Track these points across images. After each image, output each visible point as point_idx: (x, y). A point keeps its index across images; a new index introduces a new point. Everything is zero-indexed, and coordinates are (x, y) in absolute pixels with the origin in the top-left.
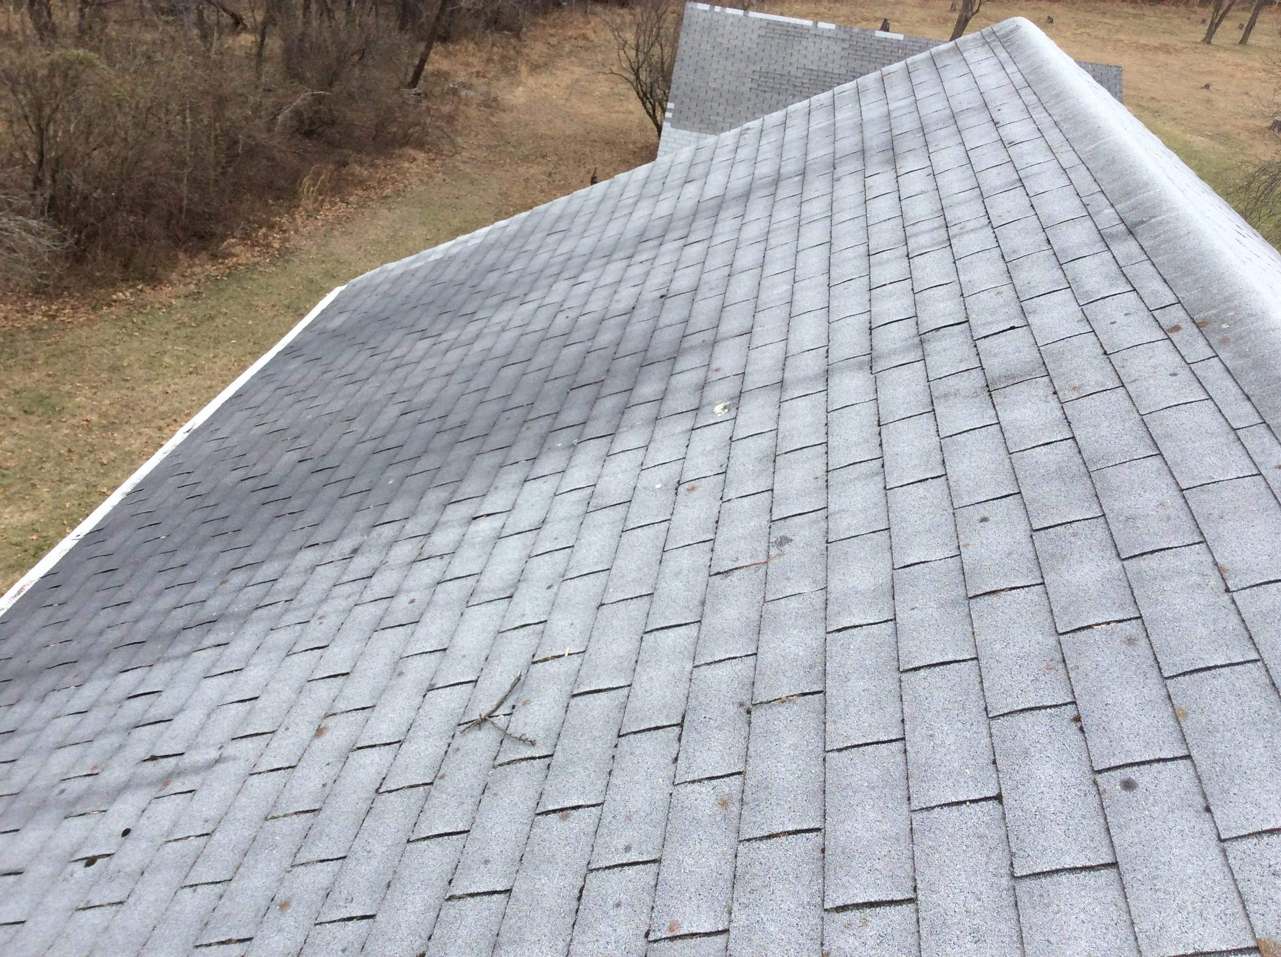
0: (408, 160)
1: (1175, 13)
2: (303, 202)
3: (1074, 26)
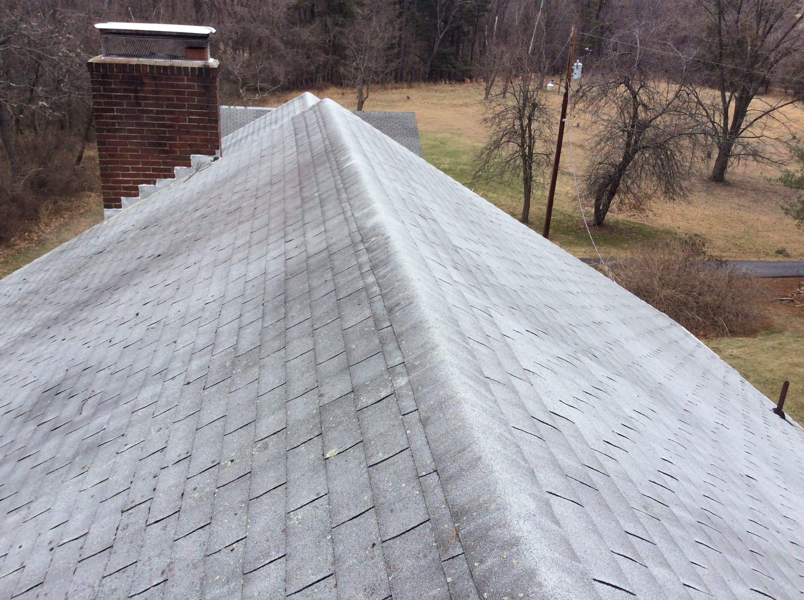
0: (87, 197)
1: (472, 87)
2: (42, 220)
3: (421, 99)
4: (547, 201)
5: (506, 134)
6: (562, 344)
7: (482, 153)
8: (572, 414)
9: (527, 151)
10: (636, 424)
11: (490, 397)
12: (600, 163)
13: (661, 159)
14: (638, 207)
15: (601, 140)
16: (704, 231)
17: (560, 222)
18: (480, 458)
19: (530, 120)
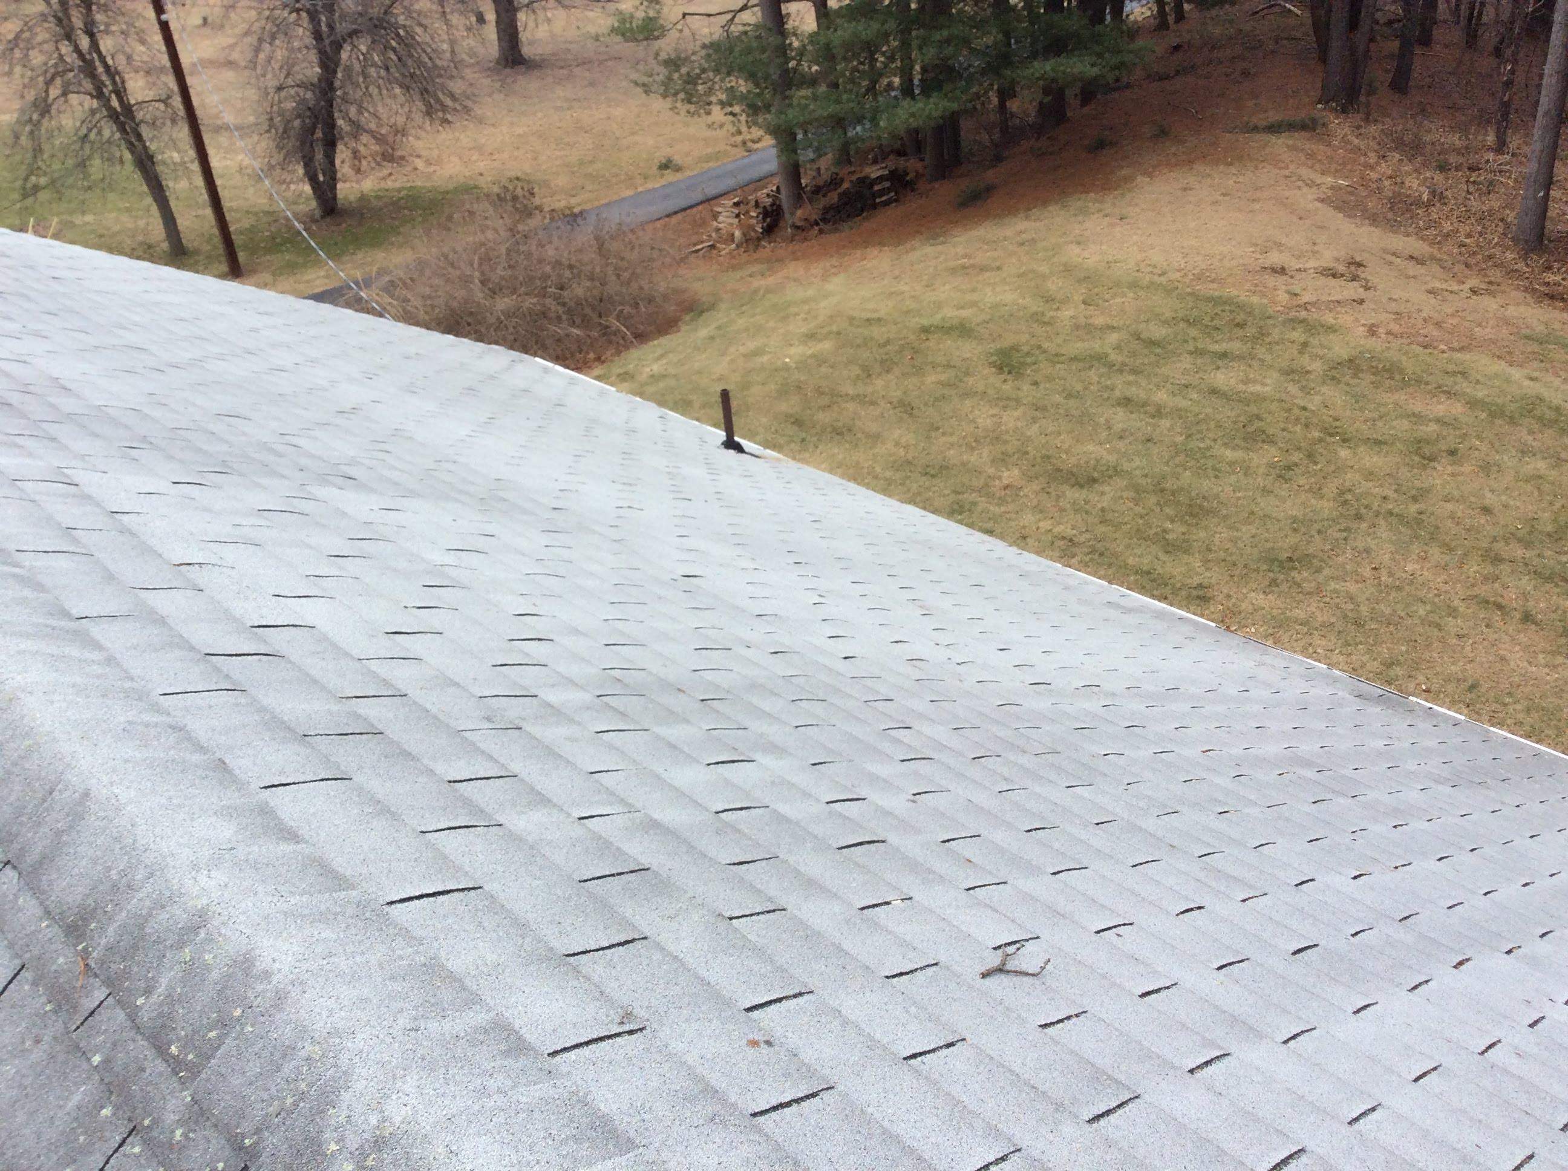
4: (206, 197)
5: (53, 78)
6: (265, 481)
7: (17, 137)
8: (309, 612)
9: (115, 103)
10: (453, 573)
11: (96, 656)
12: (280, 89)
13: (394, 50)
14: (389, 156)
15: (261, 40)
16: (527, 168)
17: (252, 230)
18: (86, 794)
19: (91, 35)
